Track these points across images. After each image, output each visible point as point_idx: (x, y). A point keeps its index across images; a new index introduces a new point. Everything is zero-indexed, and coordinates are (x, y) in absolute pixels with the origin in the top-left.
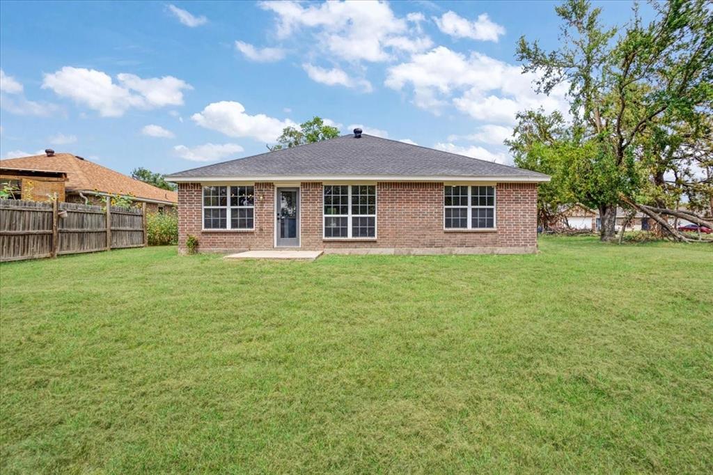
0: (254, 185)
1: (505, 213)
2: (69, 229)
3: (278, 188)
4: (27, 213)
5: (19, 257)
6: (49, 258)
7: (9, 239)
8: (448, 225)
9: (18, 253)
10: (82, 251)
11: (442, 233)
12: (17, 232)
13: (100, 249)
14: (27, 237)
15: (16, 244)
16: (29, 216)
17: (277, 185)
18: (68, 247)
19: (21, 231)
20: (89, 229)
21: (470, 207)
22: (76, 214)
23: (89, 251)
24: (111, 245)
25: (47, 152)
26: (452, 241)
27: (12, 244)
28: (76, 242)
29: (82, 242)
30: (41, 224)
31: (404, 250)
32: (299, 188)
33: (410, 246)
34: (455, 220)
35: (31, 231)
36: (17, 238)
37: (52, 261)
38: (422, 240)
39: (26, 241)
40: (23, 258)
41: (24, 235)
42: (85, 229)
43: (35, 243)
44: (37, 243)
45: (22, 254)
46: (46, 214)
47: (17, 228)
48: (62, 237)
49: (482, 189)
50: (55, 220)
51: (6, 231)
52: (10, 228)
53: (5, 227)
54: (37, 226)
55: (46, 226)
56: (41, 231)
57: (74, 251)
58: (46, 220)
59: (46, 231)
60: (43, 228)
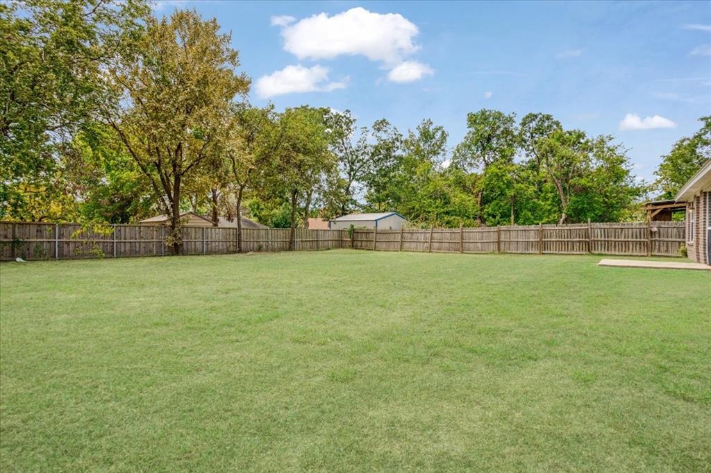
2: (666, 239)
5: (623, 253)
6: (645, 256)
7: (615, 243)
9: (622, 251)
15: (620, 246)
27: (617, 246)
39: (627, 245)
44: (636, 246)
45: (625, 252)
46: (642, 230)
47: (620, 237)
50: (648, 233)
51: (613, 239)
52: (615, 237)
53: (611, 237)
54: (634, 236)
55: (642, 236)
56: (638, 240)
57: (673, 255)
58: (642, 233)
59: (642, 240)
60: (640, 238)
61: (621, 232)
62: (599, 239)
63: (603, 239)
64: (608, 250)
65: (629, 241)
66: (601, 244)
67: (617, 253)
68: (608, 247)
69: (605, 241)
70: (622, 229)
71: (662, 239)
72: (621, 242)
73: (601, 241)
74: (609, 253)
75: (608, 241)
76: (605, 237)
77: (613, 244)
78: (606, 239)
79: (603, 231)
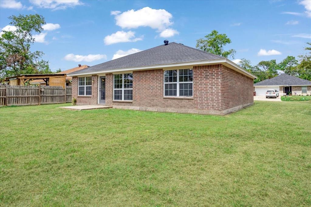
0: (91, 76)
1: (199, 86)
2: (46, 95)
3: (100, 77)
4: (28, 90)
5: (26, 104)
6: (37, 105)
7: (22, 98)
8: (166, 94)
9: (25, 103)
10: (53, 103)
11: (162, 99)
12: (25, 96)
13: (61, 102)
14: (29, 98)
15: (25, 100)
16: (29, 91)
17: (100, 76)
18: (46, 101)
19: (26, 96)
20: (56, 95)
21: (178, 83)
22: (50, 90)
23: (56, 103)
24: (66, 101)
25: (79, 65)
26: (166, 104)
27: (23, 100)
28: (50, 100)
29: (52, 100)
30: (34, 93)
31: (144, 108)
32: (105, 76)
33: (146, 106)
34: (170, 91)
35: (30, 96)
36: (25, 98)
37: (39, 106)
38: (152, 103)
39: (28, 99)
40: (27, 105)
41: (28, 97)
42: (54, 95)
43: (32, 100)
44: (33, 100)
45: (27, 103)
46: (36, 90)
47: (25, 95)
48: (43, 98)
49: (186, 71)
50: (39, 92)
51: (21, 96)
52: (22, 95)
53: (20, 94)
54: (32, 94)
55: (36, 94)
56: (34, 96)
57: (49, 103)
58: (36, 92)
59: (36, 96)
60: (35, 95)
61: (26, 92)
62: (12, 96)
63: (15, 96)
64: (17, 103)
65: (29, 97)
66: (13, 99)
67: (23, 105)
68: (18, 101)
69: (16, 97)
70: (26, 89)
71: (45, 95)
72: (25, 97)
73: (14, 97)
74: (18, 105)
75: (18, 97)
76: (16, 95)
77: (21, 99)
78: (17, 96)
79: (15, 90)
